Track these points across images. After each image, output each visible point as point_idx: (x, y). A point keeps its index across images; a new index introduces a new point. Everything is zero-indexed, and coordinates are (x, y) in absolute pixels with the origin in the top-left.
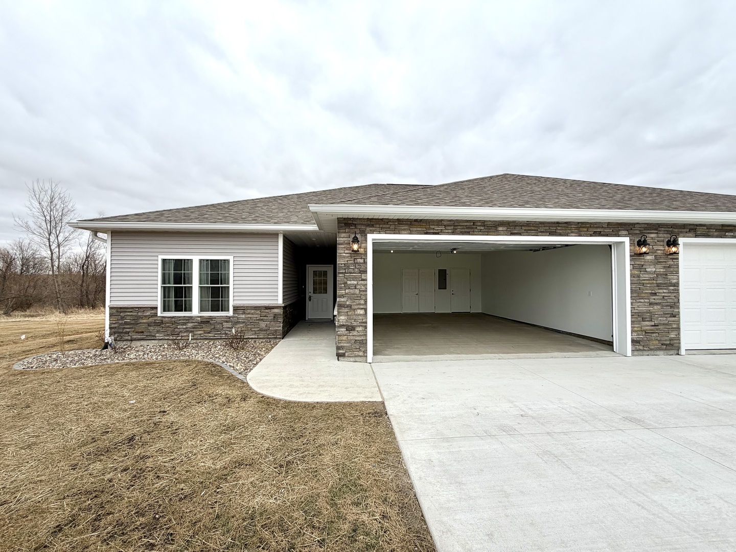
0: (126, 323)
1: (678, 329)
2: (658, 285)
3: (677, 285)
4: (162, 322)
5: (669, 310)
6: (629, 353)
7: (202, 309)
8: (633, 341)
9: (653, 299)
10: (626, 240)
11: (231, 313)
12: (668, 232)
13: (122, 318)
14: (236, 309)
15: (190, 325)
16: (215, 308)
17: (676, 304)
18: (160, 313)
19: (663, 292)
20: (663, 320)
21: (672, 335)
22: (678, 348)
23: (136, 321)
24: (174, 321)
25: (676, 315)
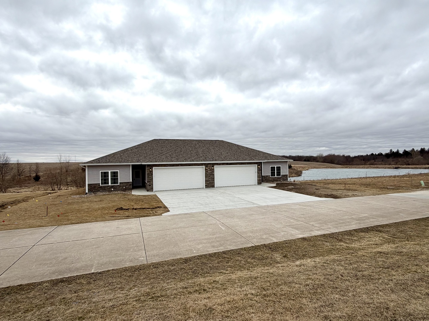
0: (92, 188)
1: (214, 183)
2: (210, 175)
3: (214, 174)
4: (101, 187)
5: (213, 179)
6: (205, 188)
7: (111, 184)
8: (205, 186)
9: (209, 177)
10: (204, 166)
11: (119, 184)
12: (212, 165)
13: (91, 187)
14: (120, 183)
15: (108, 188)
16: (115, 183)
17: (214, 178)
18: (101, 185)
19: (211, 176)
20: (211, 181)
21: (213, 184)
22: (214, 187)
23: (95, 187)
24: (105, 187)
25: (214, 180)
